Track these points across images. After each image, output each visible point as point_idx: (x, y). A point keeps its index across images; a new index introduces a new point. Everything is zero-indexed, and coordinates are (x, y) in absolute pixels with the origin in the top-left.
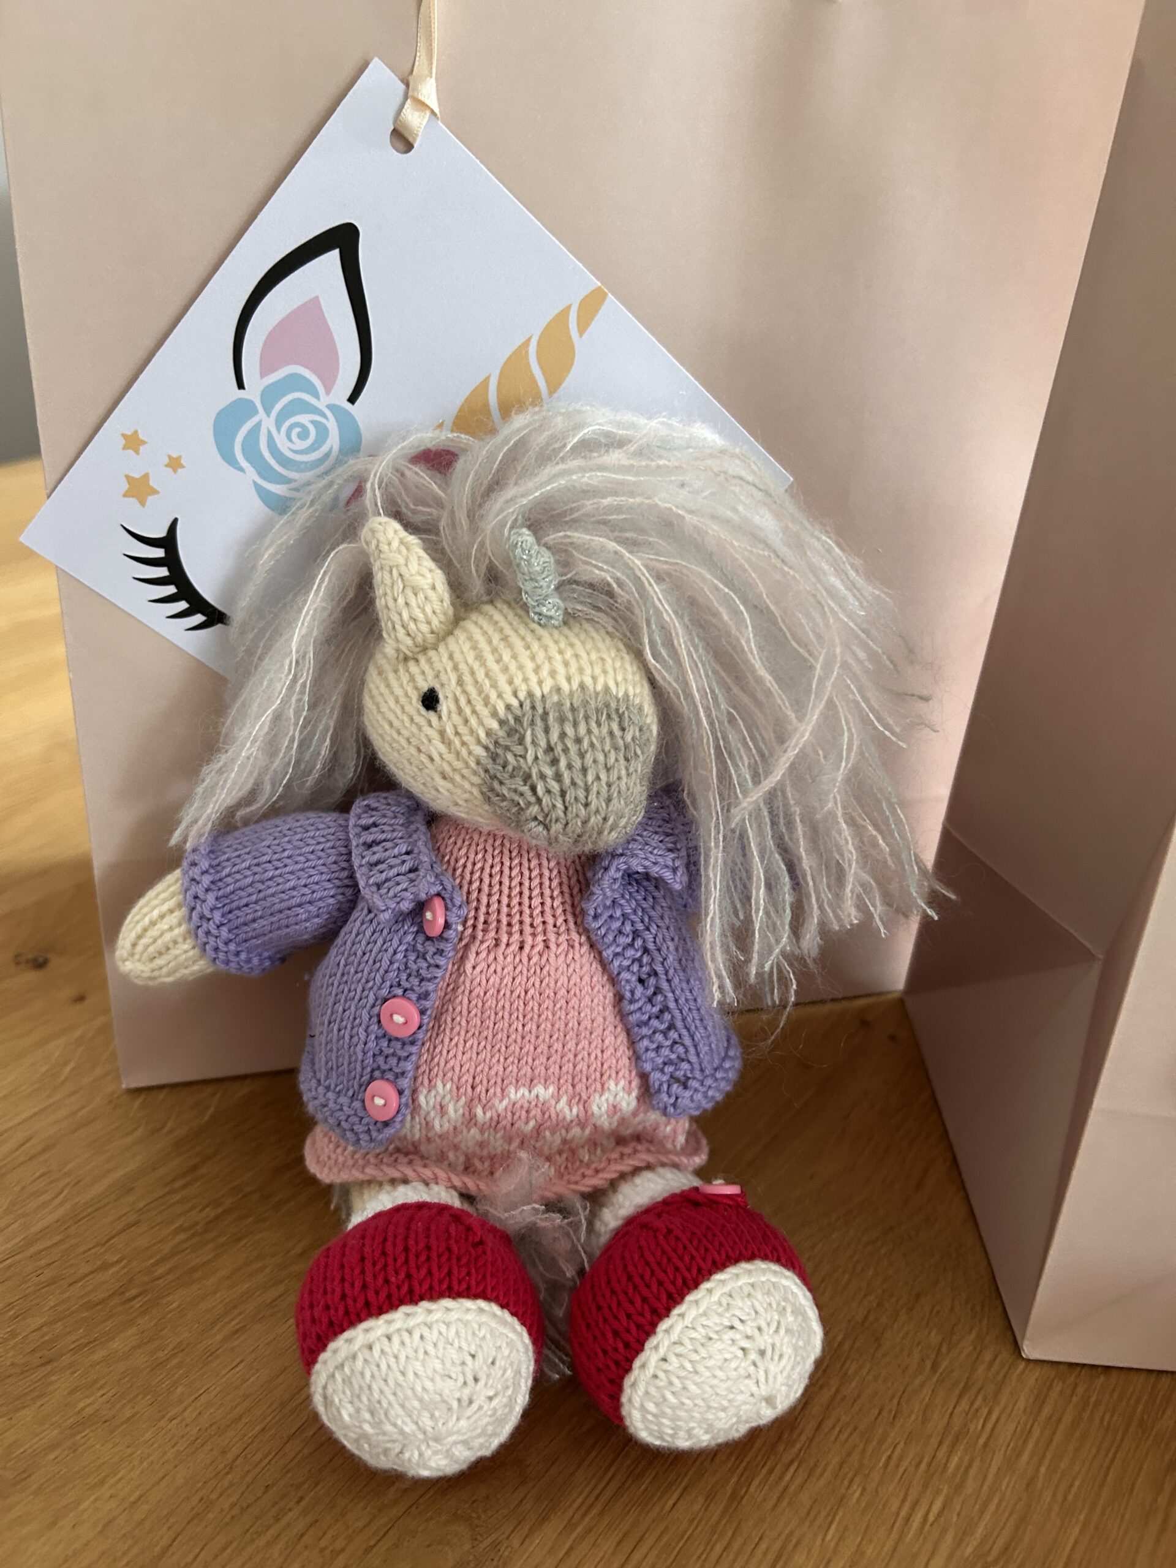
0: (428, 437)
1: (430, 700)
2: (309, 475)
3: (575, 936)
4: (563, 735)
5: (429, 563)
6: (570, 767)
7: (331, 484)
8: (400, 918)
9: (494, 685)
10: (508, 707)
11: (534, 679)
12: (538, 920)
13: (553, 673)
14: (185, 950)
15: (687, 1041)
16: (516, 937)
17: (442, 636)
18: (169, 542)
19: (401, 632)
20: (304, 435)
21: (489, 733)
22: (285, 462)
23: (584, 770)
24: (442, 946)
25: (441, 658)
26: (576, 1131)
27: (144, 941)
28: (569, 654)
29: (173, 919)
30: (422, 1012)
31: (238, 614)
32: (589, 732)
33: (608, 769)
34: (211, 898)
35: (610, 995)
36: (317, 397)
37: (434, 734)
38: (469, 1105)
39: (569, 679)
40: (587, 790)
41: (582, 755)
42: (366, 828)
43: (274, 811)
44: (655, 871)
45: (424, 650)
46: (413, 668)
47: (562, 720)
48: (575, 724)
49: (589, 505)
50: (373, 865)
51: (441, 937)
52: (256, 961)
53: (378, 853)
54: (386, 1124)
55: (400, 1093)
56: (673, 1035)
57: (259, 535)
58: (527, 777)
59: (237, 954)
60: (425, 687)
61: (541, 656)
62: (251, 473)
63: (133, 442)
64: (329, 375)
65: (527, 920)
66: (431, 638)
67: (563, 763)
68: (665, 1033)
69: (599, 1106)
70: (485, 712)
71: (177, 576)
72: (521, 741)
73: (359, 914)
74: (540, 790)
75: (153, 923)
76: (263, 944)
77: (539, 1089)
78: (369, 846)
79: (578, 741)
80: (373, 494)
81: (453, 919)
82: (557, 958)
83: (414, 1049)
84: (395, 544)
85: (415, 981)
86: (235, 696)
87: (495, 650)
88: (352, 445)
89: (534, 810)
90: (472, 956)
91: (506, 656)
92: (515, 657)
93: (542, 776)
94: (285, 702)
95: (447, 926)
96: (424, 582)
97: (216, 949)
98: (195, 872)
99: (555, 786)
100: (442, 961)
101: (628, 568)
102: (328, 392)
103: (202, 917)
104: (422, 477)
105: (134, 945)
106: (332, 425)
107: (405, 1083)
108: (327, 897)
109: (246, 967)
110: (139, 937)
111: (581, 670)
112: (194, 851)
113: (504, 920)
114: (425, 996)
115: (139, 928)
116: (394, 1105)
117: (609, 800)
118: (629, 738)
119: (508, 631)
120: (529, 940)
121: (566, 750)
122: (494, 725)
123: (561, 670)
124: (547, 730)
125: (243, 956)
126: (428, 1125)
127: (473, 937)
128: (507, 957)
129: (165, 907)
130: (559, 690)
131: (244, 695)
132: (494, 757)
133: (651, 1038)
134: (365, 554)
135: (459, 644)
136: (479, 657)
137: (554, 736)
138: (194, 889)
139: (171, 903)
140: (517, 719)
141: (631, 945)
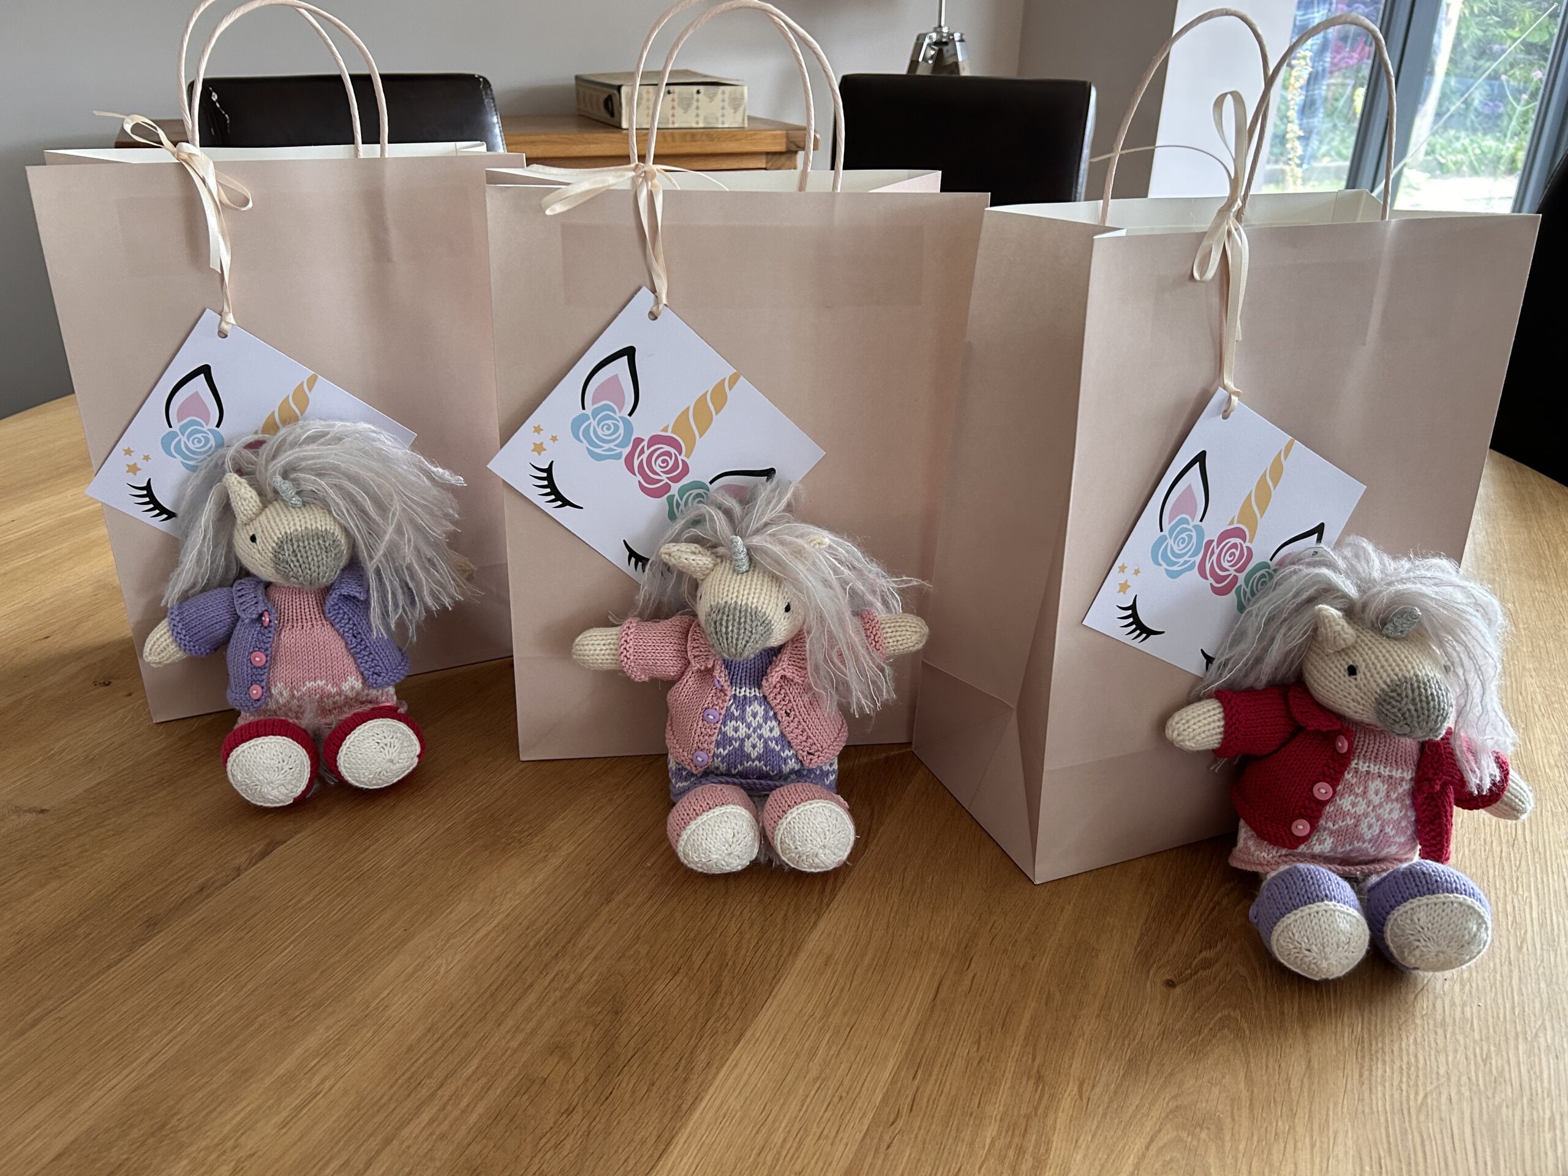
0: (251, 438)
1: (253, 539)
2: (202, 457)
3: (324, 622)
4: (299, 546)
5: (249, 488)
6: (302, 556)
7: (212, 460)
8: (253, 621)
9: (273, 531)
10: (278, 538)
11: (287, 527)
12: (308, 617)
13: (295, 525)
14: (173, 647)
15: (377, 658)
16: (300, 624)
17: (257, 515)
18: (148, 487)
19: (242, 515)
20: (199, 441)
21: (273, 548)
22: (194, 453)
23: (307, 557)
24: (270, 629)
25: (256, 523)
26: (337, 697)
27: (156, 646)
28: (301, 517)
29: (166, 636)
30: (267, 656)
31: (180, 515)
32: (309, 544)
33: (317, 556)
34: (180, 625)
35: (344, 644)
36: (203, 427)
37: (255, 551)
38: (291, 690)
39: (301, 526)
40: (309, 564)
41: (306, 552)
42: (239, 591)
43: (204, 590)
44: (352, 593)
45: (252, 520)
46: (248, 527)
47: (298, 541)
48: (303, 542)
49: (304, 464)
50: (241, 604)
51: (269, 626)
52: (203, 650)
53: (244, 599)
54: (258, 700)
55: (263, 688)
56: (371, 656)
57: (185, 482)
58: (287, 562)
59: (194, 646)
60: (251, 534)
61: (290, 519)
62: (179, 458)
63: (128, 452)
64: (207, 418)
65: (304, 617)
66: (253, 516)
67: (299, 556)
68: (368, 656)
69: (345, 687)
70: (270, 541)
71: (153, 500)
72: (284, 550)
73: (239, 623)
74: (292, 565)
75: (158, 639)
76: (206, 641)
77: (319, 682)
78: (240, 597)
79: (305, 547)
80: (228, 464)
81: (272, 618)
82: (317, 629)
83: (266, 670)
84: (235, 483)
85: (262, 644)
86: (183, 546)
87: (274, 518)
88: (221, 444)
89: (291, 573)
90: (283, 633)
91: (277, 520)
92: (281, 520)
93: (292, 561)
94: (202, 545)
95: (270, 621)
96: (248, 496)
97: (185, 645)
98: (173, 616)
99: (297, 564)
100: (271, 635)
101: (320, 485)
102: (207, 425)
103: (178, 633)
104: (248, 454)
105: (151, 650)
106: (211, 436)
107: (264, 684)
108: (227, 618)
109: (199, 652)
110: (153, 646)
111: (306, 523)
112: (172, 608)
113: (295, 618)
114: (267, 649)
115: (152, 642)
116: (260, 693)
117: (319, 567)
118: (327, 544)
119: (280, 510)
120: (305, 625)
121: (300, 551)
122: (274, 545)
123: (298, 524)
124: (292, 545)
125: (197, 647)
126: (277, 702)
127: (283, 626)
128: (297, 631)
129: (162, 632)
130: (297, 530)
131: (186, 544)
132: (275, 556)
133: (362, 658)
134: (226, 488)
135: (262, 518)
136: (269, 522)
137: (295, 547)
138: (173, 622)
139: (165, 630)
140: (282, 542)
141: (348, 623)
